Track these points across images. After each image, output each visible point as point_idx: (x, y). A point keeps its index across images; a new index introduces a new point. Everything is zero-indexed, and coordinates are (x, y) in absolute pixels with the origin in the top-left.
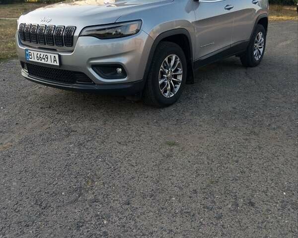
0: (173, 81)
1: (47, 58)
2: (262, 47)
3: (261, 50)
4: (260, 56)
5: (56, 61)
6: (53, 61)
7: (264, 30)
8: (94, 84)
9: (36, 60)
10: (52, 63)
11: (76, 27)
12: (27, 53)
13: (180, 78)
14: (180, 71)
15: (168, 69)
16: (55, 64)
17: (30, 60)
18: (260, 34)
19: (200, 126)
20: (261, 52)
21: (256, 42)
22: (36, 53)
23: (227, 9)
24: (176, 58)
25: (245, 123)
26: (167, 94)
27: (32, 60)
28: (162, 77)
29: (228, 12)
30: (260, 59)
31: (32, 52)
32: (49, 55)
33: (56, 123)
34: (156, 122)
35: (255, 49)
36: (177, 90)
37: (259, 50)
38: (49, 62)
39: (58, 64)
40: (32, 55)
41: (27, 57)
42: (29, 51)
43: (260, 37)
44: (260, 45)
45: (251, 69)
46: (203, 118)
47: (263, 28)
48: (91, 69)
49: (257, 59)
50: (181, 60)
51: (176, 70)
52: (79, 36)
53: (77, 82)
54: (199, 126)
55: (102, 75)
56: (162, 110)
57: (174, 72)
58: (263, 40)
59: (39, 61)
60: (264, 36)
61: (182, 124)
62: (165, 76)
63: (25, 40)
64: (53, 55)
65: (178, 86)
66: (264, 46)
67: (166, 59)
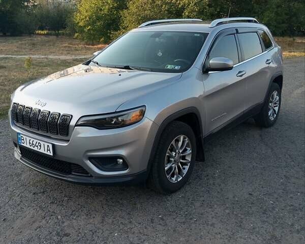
0: (181, 163)
1: (40, 146)
2: (277, 106)
3: (276, 109)
4: (275, 115)
5: (49, 150)
6: (46, 150)
7: (279, 88)
8: (91, 176)
9: (28, 146)
10: (46, 152)
11: (72, 116)
12: (19, 136)
13: (189, 158)
14: (189, 151)
15: (175, 152)
16: (48, 153)
17: (22, 144)
18: (275, 93)
19: (213, 225)
20: (277, 111)
21: (271, 102)
22: (28, 139)
23: (240, 76)
24: (184, 138)
25: (264, 222)
26: (174, 179)
27: (25, 145)
28: (169, 161)
29: (240, 78)
30: (276, 119)
31: (25, 137)
32: (42, 143)
33: (48, 218)
34: (162, 219)
35: (269, 109)
36: (185, 172)
37: (274, 109)
38: (42, 151)
39: (52, 154)
40: (25, 140)
41: (19, 141)
42: (21, 135)
43: (275, 96)
44: (275, 103)
45: (267, 130)
46: (216, 211)
47: (278, 86)
48: (89, 161)
49: (272, 119)
50: (190, 139)
51: (185, 150)
52: (76, 126)
53: (73, 173)
54: (211, 225)
55: (100, 167)
56: (169, 198)
57: (182, 153)
58: (278, 98)
59: (32, 148)
60: (279, 94)
61: (192, 221)
62: (172, 160)
63: (17, 121)
64: (46, 144)
65: (187, 167)
66: (280, 104)
67: (173, 142)
